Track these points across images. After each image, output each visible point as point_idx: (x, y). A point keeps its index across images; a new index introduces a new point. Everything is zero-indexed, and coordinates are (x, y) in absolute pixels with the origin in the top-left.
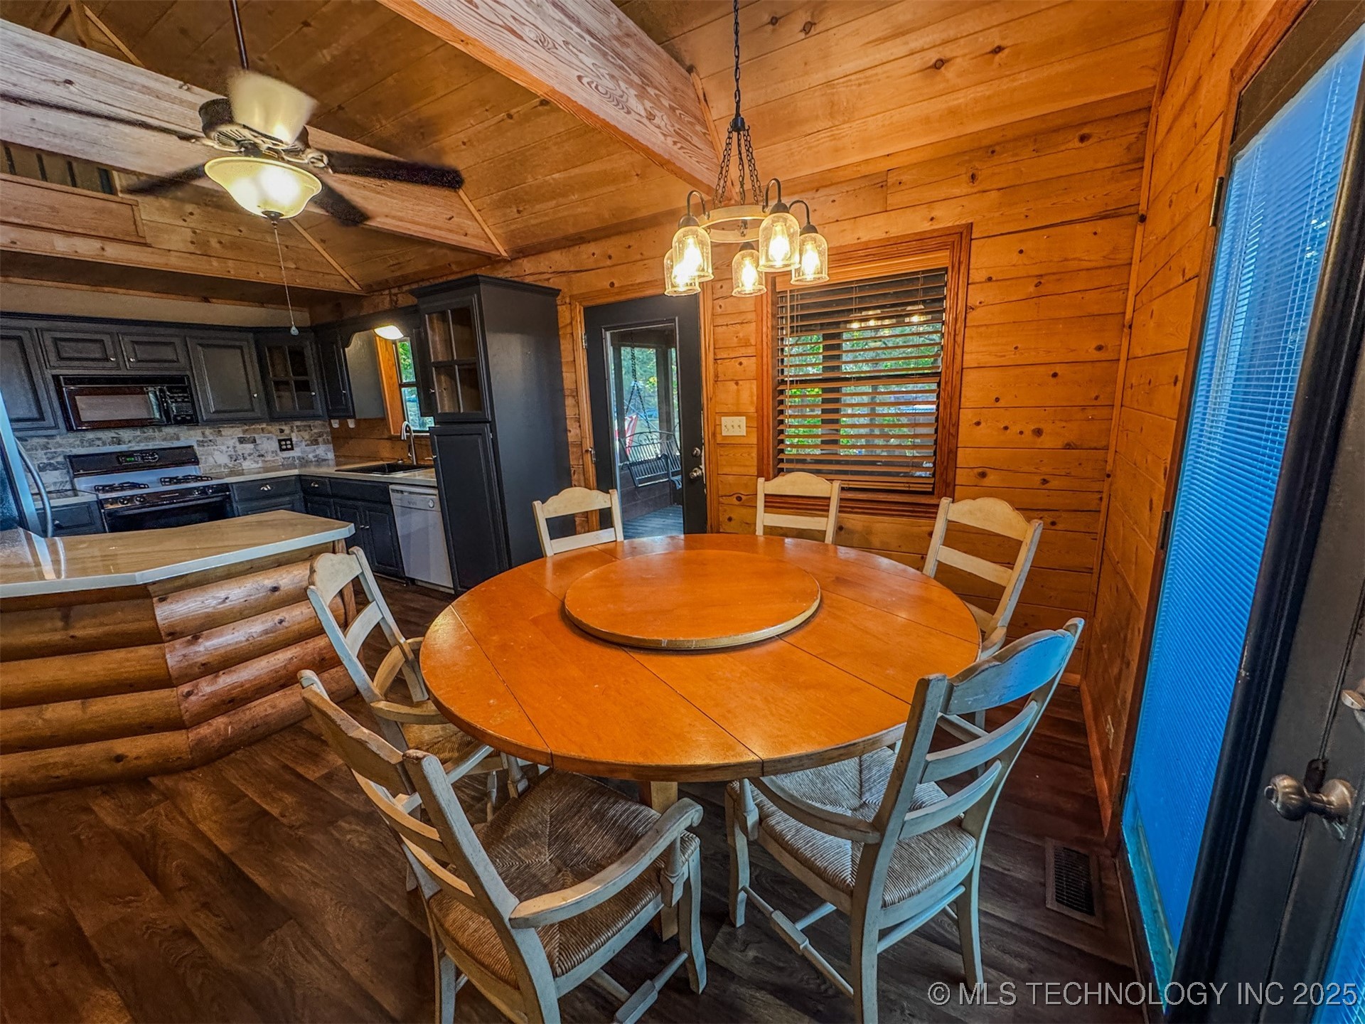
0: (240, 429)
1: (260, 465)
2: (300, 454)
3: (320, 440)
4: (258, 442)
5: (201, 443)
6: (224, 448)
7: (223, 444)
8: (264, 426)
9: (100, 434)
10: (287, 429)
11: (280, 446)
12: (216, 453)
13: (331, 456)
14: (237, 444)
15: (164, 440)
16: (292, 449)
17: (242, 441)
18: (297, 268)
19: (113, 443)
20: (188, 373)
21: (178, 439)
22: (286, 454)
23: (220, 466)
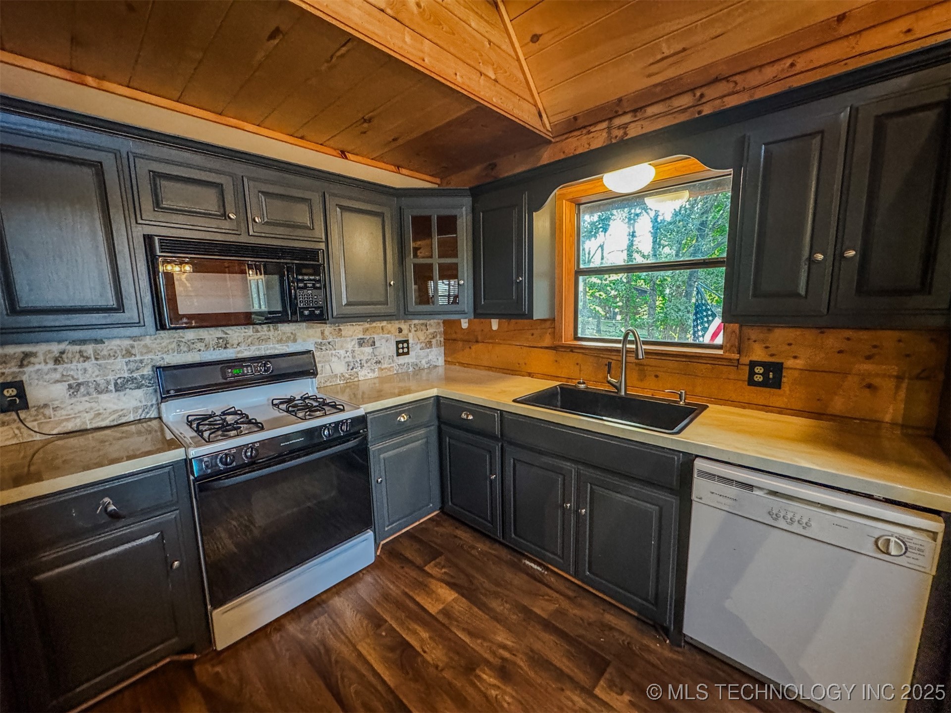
0: (360, 328)
1: (376, 374)
2: (413, 361)
3: (434, 341)
4: (377, 344)
5: (319, 345)
6: (342, 352)
7: (342, 347)
8: (384, 323)
9: (204, 333)
10: (404, 327)
11: (398, 349)
12: (334, 359)
13: (441, 361)
14: (357, 346)
15: (280, 341)
16: (408, 353)
17: (361, 343)
18: (496, 81)
19: (218, 346)
20: (322, 246)
21: (295, 340)
22: (403, 360)
23: (336, 376)
